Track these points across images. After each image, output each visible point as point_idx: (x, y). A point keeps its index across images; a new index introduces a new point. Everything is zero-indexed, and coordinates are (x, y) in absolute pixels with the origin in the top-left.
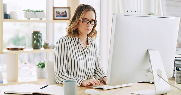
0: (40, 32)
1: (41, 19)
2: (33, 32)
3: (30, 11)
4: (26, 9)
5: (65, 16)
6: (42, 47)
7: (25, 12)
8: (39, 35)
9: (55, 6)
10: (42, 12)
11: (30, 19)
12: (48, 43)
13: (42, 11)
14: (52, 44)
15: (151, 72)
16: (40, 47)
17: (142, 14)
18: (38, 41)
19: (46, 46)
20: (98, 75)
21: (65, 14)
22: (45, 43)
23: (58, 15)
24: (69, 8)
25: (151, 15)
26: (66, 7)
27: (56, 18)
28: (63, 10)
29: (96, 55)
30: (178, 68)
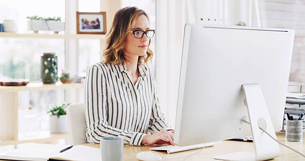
0: (55, 54)
1: (57, 33)
2: (43, 55)
3: (38, 19)
4: (31, 16)
5: (98, 27)
6: (59, 80)
7: (29, 20)
8: (53, 59)
9: (80, 11)
10: (57, 20)
11: (39, 32)
12: (69, 74)
13: (59, 19)
14: (76, 76)
15: (249, 123)
16: (55, 80)
17: (227, 24)
18: (51, 70)
19: (65, 79)
20: (157, 128)
21: (97, 23)
22: (63, 74)
23: (85, 25)
24: (104, 14)
25: (241, 25)
26: (99, 11)
27: (81, 30)
28: (94, 18)
29: (153, 94)
30: (291, 115)
